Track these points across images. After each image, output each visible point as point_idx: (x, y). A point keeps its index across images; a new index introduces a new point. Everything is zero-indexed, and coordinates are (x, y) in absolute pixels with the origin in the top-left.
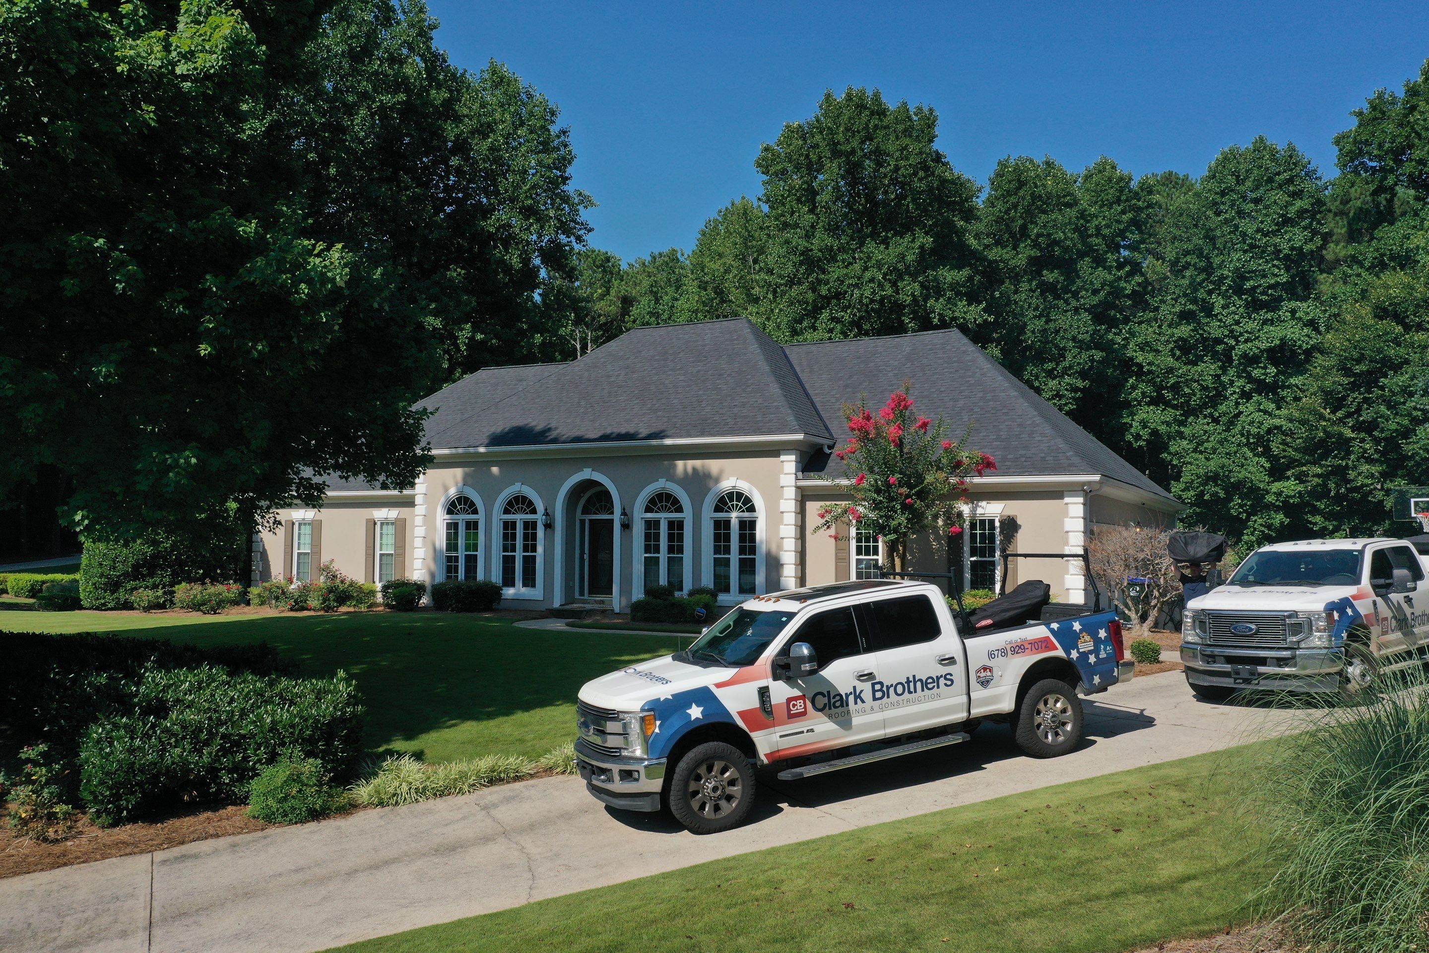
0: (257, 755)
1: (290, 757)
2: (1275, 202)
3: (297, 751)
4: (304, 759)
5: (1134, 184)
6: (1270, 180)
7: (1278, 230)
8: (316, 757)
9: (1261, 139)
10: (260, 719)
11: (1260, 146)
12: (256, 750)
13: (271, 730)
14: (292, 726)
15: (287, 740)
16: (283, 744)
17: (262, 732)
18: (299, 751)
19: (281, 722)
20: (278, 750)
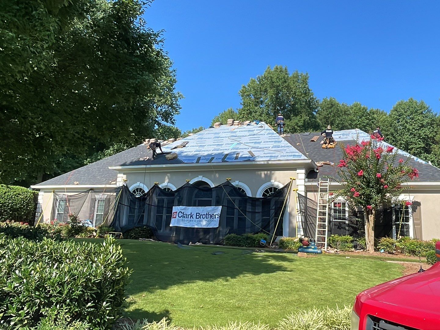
0: (20, 315)
1: (55, 320)
2: (418, 119)
3: (64, 314)
4: (70, 322)
5: (368, 111)
6: (416, 112)
7: (420, 129)
8: (82, 320)
9: (412, 99)
10: (28, 275)
11: (411, 101)
12: (18, 310)
13: (37, 289)
14: (62, 285)
15: (53, 300)
16: (49, 304)
17: (28, 291)
18: (66, 313)
19: (50, 279)
20: (43, 311)
